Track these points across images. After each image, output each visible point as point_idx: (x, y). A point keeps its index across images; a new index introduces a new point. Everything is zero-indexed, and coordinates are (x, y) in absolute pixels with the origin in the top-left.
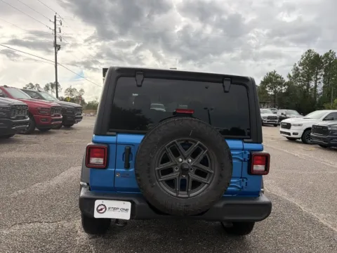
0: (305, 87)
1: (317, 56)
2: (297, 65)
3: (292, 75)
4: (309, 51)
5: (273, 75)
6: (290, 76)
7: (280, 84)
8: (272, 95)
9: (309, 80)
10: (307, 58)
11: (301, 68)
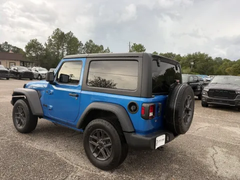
0: (56, 53)
1: (63, 34)
2: (51, 38)
3: (47, 44)
4: (58, 29)
5: (35, 43)
6: (46, 44)
7: (41, 49)
8: (34, 56)
9: (58, 49)
10: (56, 34)
11: (53, 40)
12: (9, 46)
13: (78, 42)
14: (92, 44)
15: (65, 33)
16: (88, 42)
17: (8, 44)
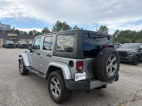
12: (36, 31)
13: (69, 27)
14: (77, 28)
15: (62, 23)
16: (75, 27)
17: (35, 30)
